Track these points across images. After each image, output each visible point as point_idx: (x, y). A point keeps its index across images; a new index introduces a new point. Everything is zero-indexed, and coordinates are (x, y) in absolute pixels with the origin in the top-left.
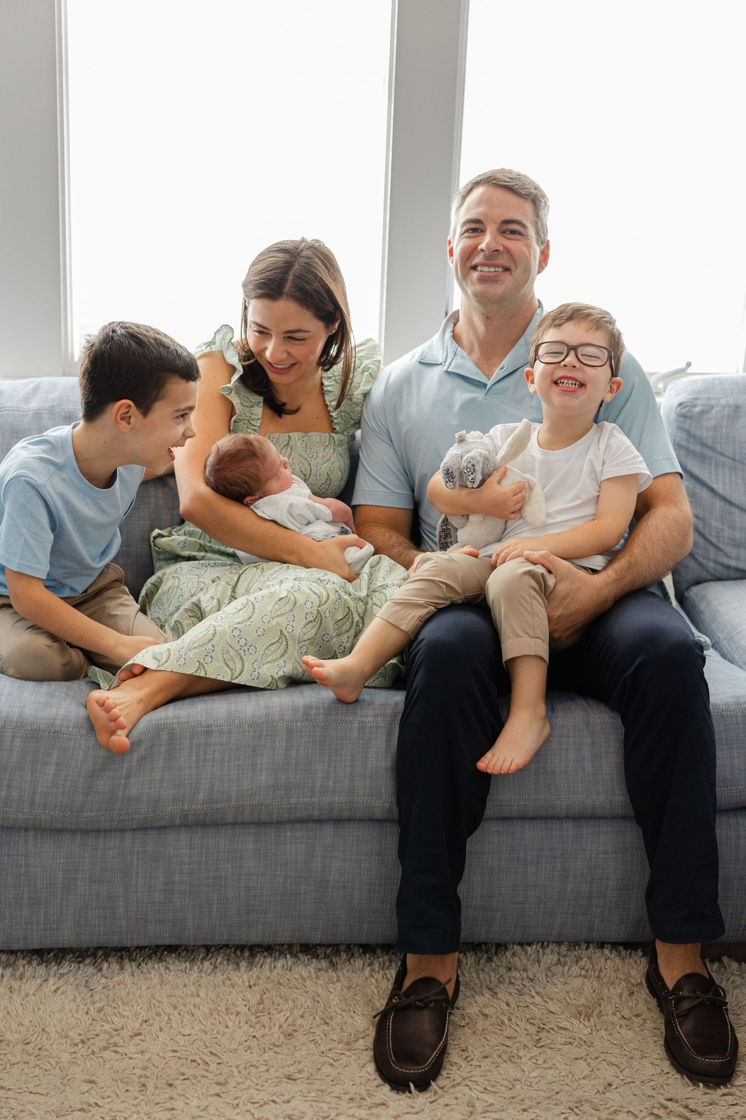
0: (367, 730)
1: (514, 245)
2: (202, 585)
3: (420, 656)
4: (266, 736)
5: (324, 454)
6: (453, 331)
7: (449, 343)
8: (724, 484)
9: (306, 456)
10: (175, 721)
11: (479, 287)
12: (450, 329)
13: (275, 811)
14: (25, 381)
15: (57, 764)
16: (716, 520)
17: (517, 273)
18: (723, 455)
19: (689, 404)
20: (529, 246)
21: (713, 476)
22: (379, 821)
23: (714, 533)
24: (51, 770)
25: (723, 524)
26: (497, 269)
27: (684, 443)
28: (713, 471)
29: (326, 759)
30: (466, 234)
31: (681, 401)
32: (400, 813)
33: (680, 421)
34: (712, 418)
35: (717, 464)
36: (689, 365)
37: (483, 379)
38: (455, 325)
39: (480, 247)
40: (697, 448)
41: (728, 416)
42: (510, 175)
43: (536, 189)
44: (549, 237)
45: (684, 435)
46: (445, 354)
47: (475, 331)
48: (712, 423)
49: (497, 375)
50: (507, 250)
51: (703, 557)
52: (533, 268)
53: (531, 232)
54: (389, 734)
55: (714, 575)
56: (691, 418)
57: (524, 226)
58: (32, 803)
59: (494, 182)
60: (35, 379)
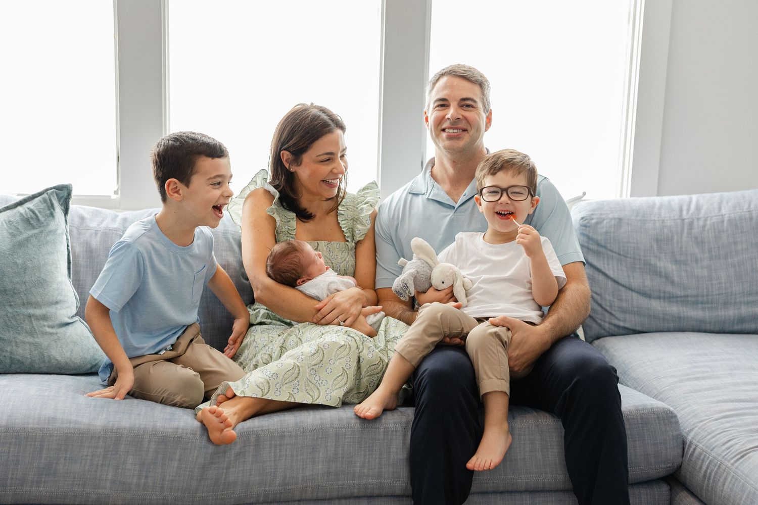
0: (390, 433)
1: (469, 114)
2: (271, 339)
3: (425, 380)
4: (321, 438)
5: (342, 256)
6: (431, 172)
7: (429, 180)
8: (614, 271)
9: (330, 257)
10: (260, 429)
11: (447, 143)
12: (429, 171)
13: (328, 490)
14: (142, 211)
15: (179, 460)
16: (609, 295)
17: (472, 132)
18: (612, 251)
19: (588, 218)
20: (479, 114)
21: (606, 266)
22: (398, 496)
23: (608, 304)
24: (175, 464)
25: (614, 298)
26: (458, 131)
27: (586, 244)
28: (606, 262)
29: (363, 453)
30: (437, 108)
31: (582, 216)
32: (413, 491)
33: (582, 230)
34: (604, 227)
35: (608, 257)
36: (584, 194)
37: (453, 204)
38: (432, 167)
39: (447, 117)
40: (595, 247)
41: (615, 225)
42: (464, 69)
43: (481, 76)
44: (492, 107)
45: (585, 239)
46: (426, 187)
47: (446, 170)
48: (604, 230)
49: (462, 199)
50: (465, 118)
51: (601, 320)
52: (482, 129)
53: (480, 105)
54: (405, 435)
55: (609, 332)
56: (589, 227)
57: (475, 102)
58: (162, 488)
59: (454, 73)
60: (148, 209)
